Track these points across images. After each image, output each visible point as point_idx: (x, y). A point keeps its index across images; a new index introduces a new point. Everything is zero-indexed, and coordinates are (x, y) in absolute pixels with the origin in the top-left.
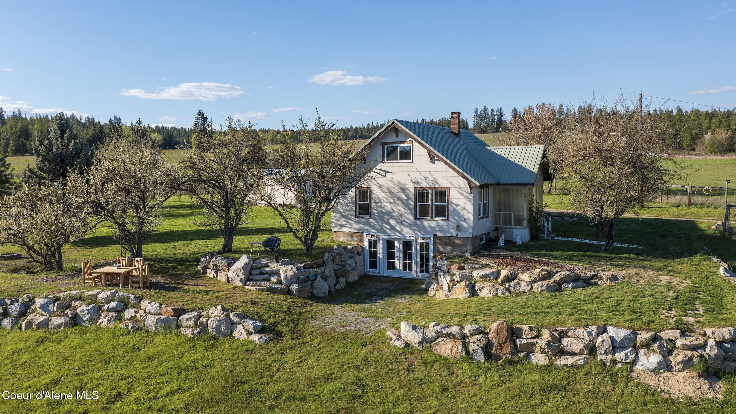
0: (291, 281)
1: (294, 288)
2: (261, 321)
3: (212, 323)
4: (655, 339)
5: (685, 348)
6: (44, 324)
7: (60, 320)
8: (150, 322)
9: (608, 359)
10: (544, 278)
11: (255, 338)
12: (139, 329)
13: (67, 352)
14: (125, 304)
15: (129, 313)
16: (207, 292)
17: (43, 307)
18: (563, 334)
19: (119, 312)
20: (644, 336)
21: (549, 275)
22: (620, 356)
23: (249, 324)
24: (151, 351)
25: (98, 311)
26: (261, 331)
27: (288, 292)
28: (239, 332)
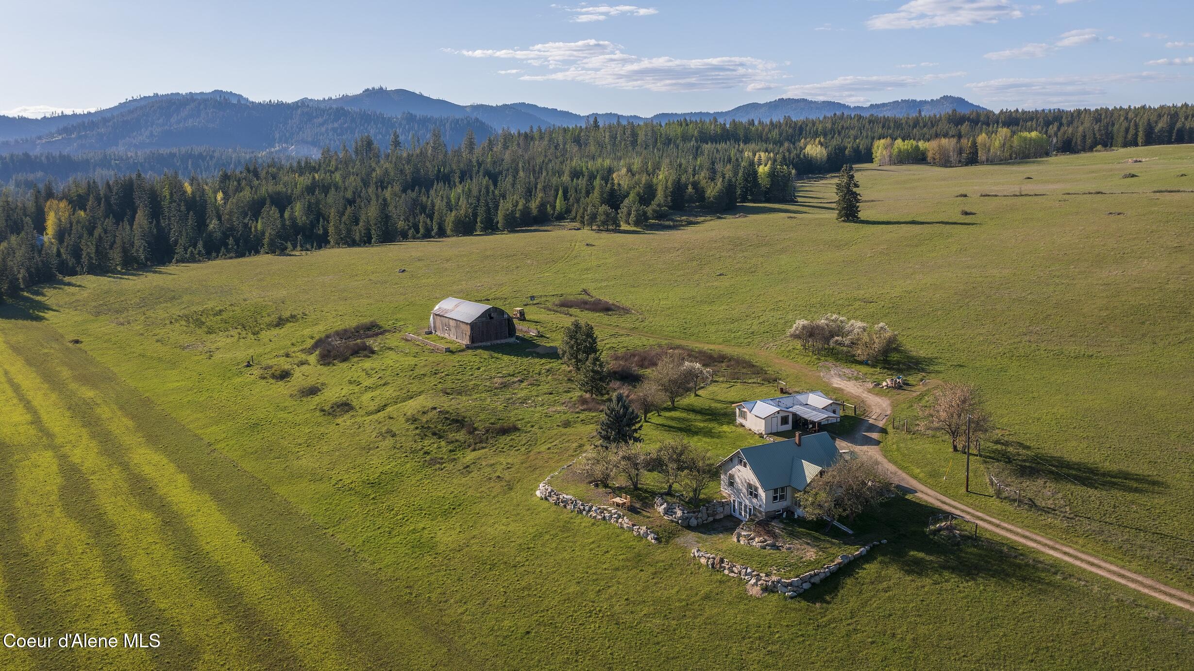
0: (679, 518)
1: (680, 521)
2: (658, 535)
3: (642, 532)
5: (764, 580)
6: (595, 517)
7: (600, 517)
8: (625, 526)
9: (743, 577)
10: (763, 542)
11: (653, 541)
12: (622, 528)
14: (619, 517)
15: (620, 520)
17: (595, 510)
22: (747, 577)
23: (653, 535)
25: (611, 517)
26: (656, 539)
27: (678, 523)
28: (649, 538)
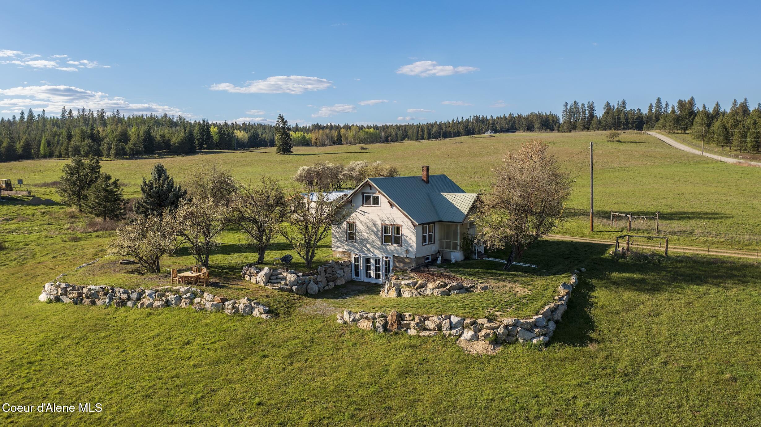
0: (293, 284)
1: (295, 288)
2: (269, 307)
3: (241, 307)
4: (474, 323)
5: (488, 328)
6: (151, 305)
7: (159, 303)
8: (208, 305)
9: (447, 333)
10: (442, 287)
11: (264, 316)
12: (202, 309)
13: (163, 321)
14: (195, 295)
15: (197, 300)
16: (242, 289)
17: (150, 295)
18: (426, 319)
19: (191, 299)
20: (468, 321)
21: (446, 285)
22: (454, 332)
23: (261, 308)
24: (207, 321)
25: (179, 299)
26: (267, 312)
27: (291, 290)
28: (256, 313)
